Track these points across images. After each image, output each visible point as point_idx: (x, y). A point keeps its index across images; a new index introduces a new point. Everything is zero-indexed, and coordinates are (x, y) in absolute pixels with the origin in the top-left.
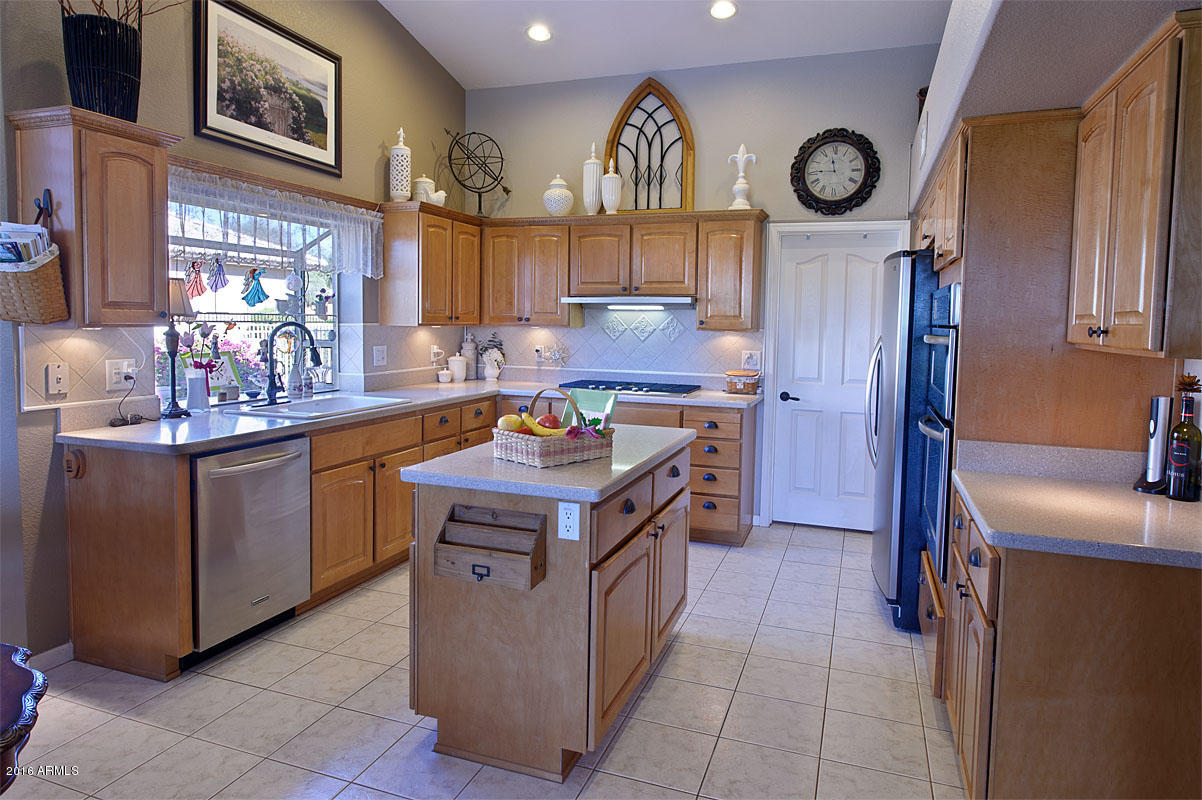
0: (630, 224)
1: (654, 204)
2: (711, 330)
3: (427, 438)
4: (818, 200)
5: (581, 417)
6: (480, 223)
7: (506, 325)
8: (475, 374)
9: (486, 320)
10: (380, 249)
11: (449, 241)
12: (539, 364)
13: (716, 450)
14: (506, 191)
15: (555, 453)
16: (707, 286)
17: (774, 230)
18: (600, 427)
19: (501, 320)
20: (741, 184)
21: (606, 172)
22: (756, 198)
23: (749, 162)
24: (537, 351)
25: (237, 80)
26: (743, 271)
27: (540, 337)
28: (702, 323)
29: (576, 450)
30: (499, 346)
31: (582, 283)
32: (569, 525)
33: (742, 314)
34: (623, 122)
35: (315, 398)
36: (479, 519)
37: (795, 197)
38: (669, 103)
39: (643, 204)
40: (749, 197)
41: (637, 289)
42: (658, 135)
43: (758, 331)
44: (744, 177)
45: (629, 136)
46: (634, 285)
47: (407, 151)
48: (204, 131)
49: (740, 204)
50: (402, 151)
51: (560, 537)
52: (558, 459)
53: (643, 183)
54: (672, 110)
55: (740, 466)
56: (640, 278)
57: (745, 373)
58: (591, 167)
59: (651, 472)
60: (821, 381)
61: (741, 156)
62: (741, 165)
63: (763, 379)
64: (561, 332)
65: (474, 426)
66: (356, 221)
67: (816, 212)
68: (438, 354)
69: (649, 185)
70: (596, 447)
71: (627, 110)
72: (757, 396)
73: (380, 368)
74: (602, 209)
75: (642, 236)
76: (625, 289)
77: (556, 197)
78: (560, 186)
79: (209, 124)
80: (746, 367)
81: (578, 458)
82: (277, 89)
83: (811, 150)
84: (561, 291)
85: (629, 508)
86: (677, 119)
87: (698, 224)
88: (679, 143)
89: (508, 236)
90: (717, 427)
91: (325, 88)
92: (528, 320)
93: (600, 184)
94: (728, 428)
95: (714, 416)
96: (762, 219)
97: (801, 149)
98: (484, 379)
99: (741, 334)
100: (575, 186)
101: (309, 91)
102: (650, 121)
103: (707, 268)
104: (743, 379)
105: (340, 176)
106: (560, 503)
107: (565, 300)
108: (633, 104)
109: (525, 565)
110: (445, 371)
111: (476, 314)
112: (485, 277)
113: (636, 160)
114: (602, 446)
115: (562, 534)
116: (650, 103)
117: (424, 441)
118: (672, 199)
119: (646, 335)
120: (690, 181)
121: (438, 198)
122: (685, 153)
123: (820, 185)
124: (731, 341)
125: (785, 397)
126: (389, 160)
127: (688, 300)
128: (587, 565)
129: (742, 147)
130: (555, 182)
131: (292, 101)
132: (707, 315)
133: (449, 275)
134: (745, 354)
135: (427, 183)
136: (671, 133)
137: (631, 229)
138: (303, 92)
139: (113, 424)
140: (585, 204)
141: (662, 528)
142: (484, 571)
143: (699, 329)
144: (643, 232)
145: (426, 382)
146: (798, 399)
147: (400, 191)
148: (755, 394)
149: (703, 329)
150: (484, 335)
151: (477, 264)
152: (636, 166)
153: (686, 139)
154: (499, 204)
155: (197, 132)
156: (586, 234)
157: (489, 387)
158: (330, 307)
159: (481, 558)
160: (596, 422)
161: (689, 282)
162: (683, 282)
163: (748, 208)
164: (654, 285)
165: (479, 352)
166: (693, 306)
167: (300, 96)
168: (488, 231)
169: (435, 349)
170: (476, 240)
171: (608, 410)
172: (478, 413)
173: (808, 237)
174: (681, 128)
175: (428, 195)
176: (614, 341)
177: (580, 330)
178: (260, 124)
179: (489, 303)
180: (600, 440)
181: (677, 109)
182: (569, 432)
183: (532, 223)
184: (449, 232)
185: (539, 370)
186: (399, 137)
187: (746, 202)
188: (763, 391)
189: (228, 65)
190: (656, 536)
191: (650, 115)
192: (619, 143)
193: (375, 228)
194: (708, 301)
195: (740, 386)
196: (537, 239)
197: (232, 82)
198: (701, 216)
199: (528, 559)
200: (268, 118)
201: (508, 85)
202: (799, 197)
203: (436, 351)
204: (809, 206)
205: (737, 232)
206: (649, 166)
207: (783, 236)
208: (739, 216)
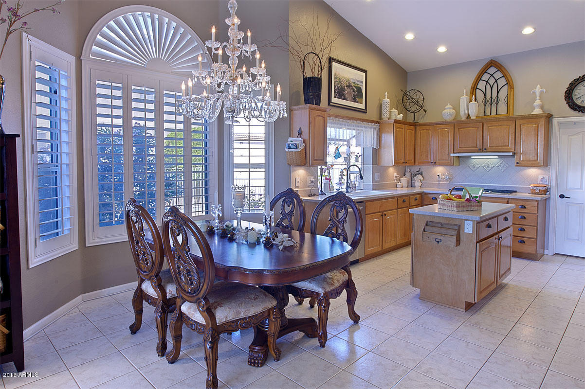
0: (482, 122)
1: (494, 112)
2: (522, 166)
3: (398, 207)
4: (579, 107)
5: (470, 195)
6: (414, 125)
7: (425, 165)
8: (411, 185)
9: (417, 163)
10: (378, 137)
11: (404, 132)
12: (439, 181)
13: (525, 218)
14: (425, 111)
15: (462, 207)
16: (520, 147)
17: (555, 121)
18: (478, 199)
19: (423, 163)
20: (538, 102)
21: (471, 101)
22: (546, 107)
23: (542, 92)
24: (438, 175)
25: (339, 85)
26: (539, 141)
27: (440, 170)
28: (518, 163)
29: (469, 206)
30: (421, 174)
31: (460, 148)
32: (468, 228)
33: (539, 159)
34: (479, 79)
35: (356, 191)
36: (437, 225)
37: (567, 105)
38: (501, 69)
39: (488, 113)
40: (542, 107)
41: (486, 149)
42: (496, 84)
43: (547, 166)
44: (539, 99)
45: (482, 85)
46: (484, 148)
47: (388, 100)
48: (331, 104)
49: (537, 111)
50: (387, 100)
51: (465, 232)
52: (462, 209)
53: (488, 104)
54: (502, 72)
55: (537, 225)
56: (487, 144)
57: (540, 185)
58: (464, 99)
59: (497, 216)
60: (582, 189)
61: (538, 90)
62: (538, 94)
63: (550, 188)
64: (449, 168)
65: (415, 204)
66: (371, 128)
67: (579, 112)
68: (396, 177)
69: (491, 105)
70: (476, 206)
71: (481, 73)
72: (546, 196)
73: (377, 181)
74: (469, 117)
75: (489, 127)
76: (480, 150)
77: (448, 112)
78: (450, 108)
79: (332, 102)
80: (541, 183)
81: (469, 209)
82: (349, 86)
83: (576, 84)
84: (450, 151)
85: (489, 226)
86: (505, 75)
87: (516, 121)
88: (506, 86)
89: (427, 130)
90: (525, 208)
91: (362, 83)
92: (435, 163)
93: (468, 106)
94: (531, 208)
95: (524, 204)
96: (549, 117)
97: (570, 84)
98: (415, 187)
99: (538, 168)
100: (456, 108)
101: (358, 84)
102: (492, 78)
103: (520, 140)
104: (539, 188)
105: (366, 113)
106: (466, 221)
107: (452, 155)
108: (484, 71)
109: (454, 239)
110: (400, 183)
111: (413, 160)
112: (417, 146)
113: (485, 94)
114: (478, 206)
115: (466, 231)
116: (492, 70)
117: (398, 208)
118: (502, 109)
119: (489, 169)
120: (512, 102)
121: (400, 117)
122: (509, 89)
123: (581, 100)
124: (533, 172)
125: (562, 196)
126: (381, 104)
127: (511, 154)
128: (475, 241)
129: (538, 86)
130: (447, 107)
131: (353, 89)
132: (520, 159)
133: (403, 146)
134: (540, 177)
135: (395, 111)
136: (502, 82)
137: (483, 124)
138: (356, 85)
139: (309, 196)
140: (461, 115)
141: (502, 237)
142: (440, 241)
143: (516, 166)
144: (489, 125)
145: (392, 188)
146: (569, 198)
147: (385, 116)
148: (546, 194)
149: (518, 166)
150: (415, 169)
151: (413, 141)
152: (485, 97)
153: (510, 84)
154: (422, 116)
155: (329, 105)
156: (462, 127)
157: (417, 190)
158: (360, 159)
159: (439, 237)
160: (476, 197)
161: (511, 146)
162: (509, 146)
163: (542, 113)
164: (494, 148)
165: (413, 176)
166: (513, 156)
167: (355, 87)
168: (418, 128)
169: (396, 174)
170: (413, 132)
171: (480, 194)
172: (416, 199)
173: (575, 123)
174: (507, 79)
175: (396, 116)
176: (474, 171)
177: (458, 167)
178: (345, 99)
179: (418, 157)
180: (477, 204)
181: (505, 72)
182: (466, 200)
183: (437, 124)
184: (404, 130)
185: (439, 184)
186: (385, 95)
187: (540, 110)
188: (550, 194)
189: (337, 82)
190: (499, 239)
191: (492, 75)
192: (477, 88)
193: (377, 129)
194: (521, 154)
195: (537, 191)
196: (440, 130)
197: (338, 86)
198: (518, 118)
199: (455, 237)
200: (347, 97)
201: (426, 68)
202: (569, 106)
203: (396, 175)
204: (575, 110)
205: (535, 124)
206: (491, 97)
207: (560, 124)
208: (537, 117)
